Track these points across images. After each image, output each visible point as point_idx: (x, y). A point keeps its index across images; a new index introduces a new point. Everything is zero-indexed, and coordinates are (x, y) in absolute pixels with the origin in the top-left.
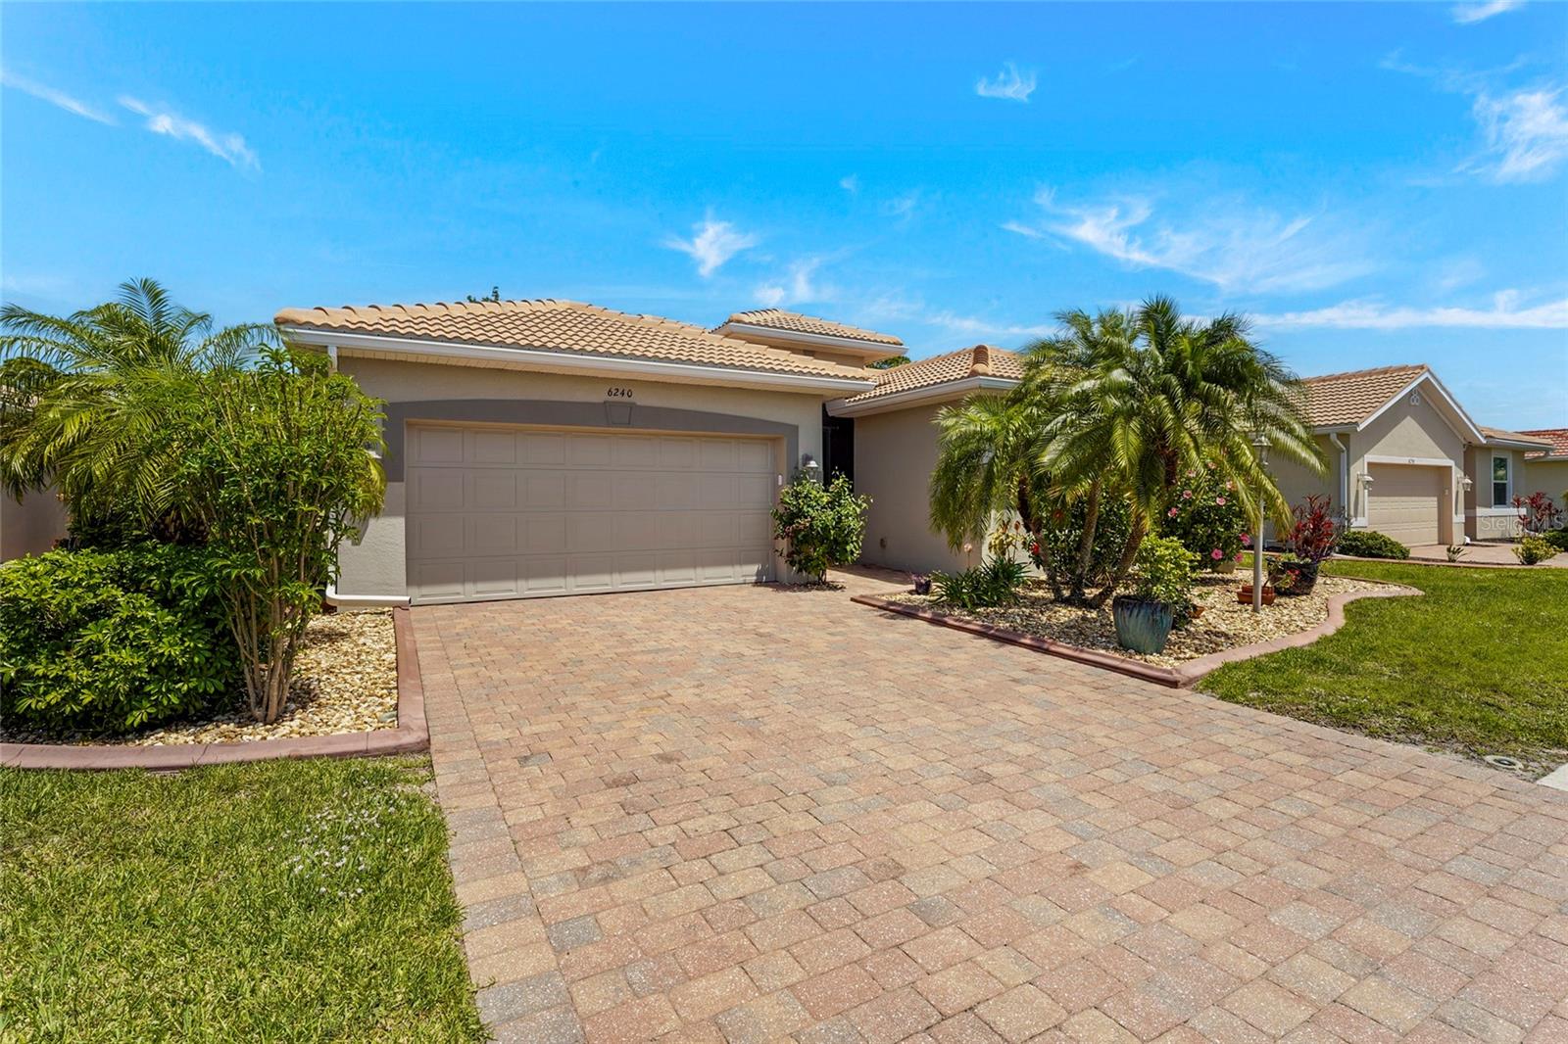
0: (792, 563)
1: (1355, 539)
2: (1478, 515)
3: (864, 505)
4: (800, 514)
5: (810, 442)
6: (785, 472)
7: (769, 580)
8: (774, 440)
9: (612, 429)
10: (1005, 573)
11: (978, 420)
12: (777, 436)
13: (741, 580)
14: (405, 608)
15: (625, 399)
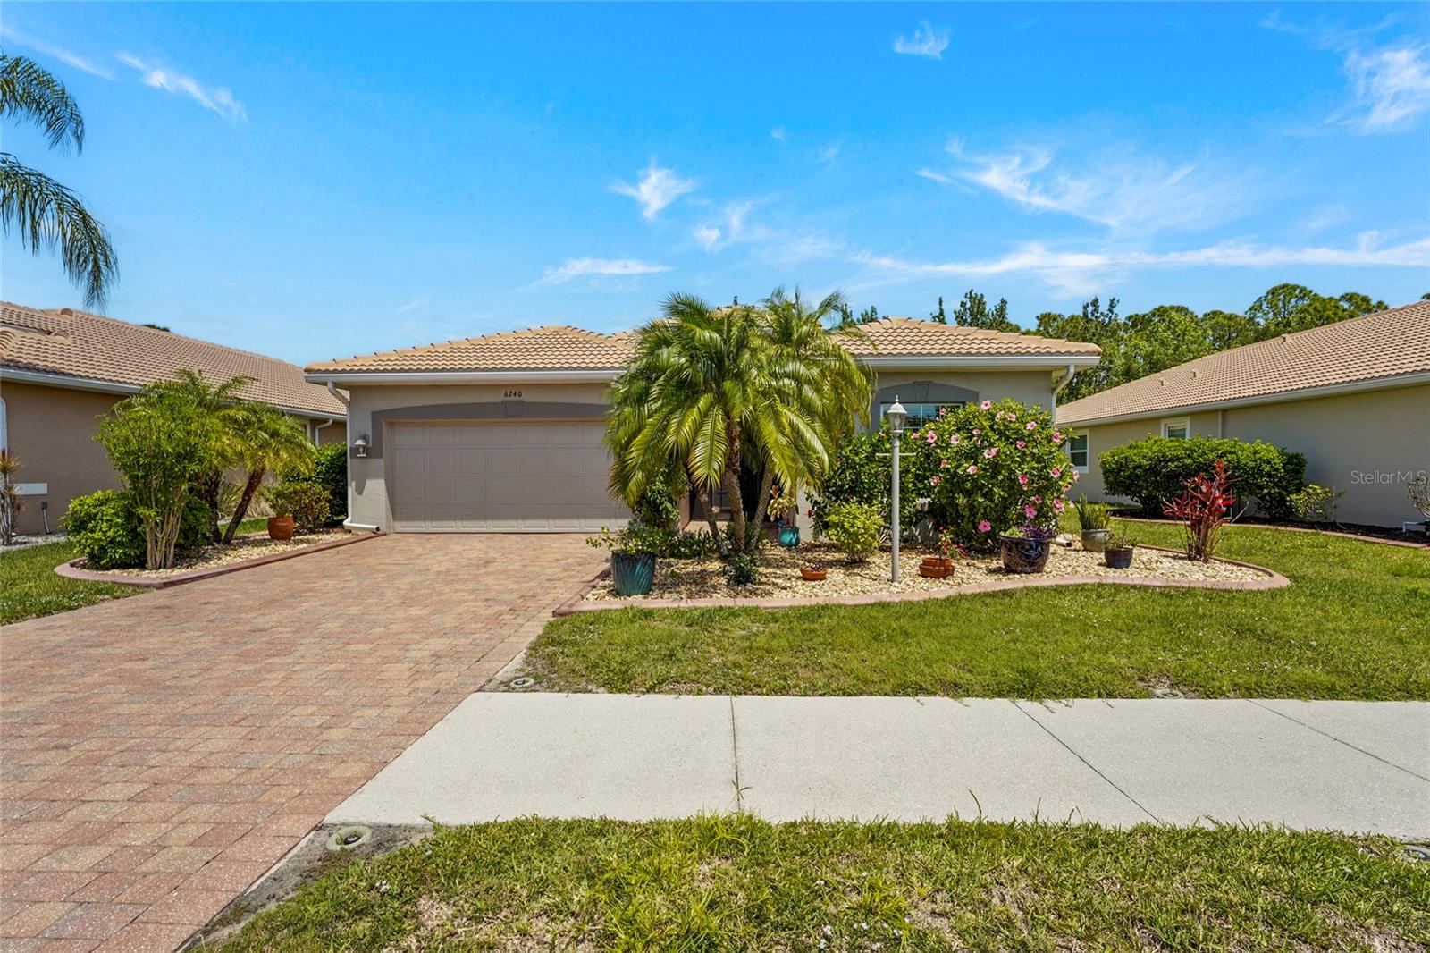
14: (377, 533)
15: (517, 398)
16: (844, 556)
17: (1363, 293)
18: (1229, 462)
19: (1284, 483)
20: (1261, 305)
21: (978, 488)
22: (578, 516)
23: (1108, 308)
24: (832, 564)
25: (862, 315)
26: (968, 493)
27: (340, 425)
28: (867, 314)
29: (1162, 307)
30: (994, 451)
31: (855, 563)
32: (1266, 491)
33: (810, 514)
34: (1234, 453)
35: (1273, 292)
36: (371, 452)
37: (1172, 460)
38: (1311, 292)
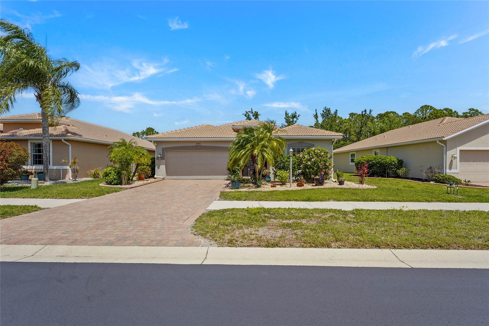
9: (198, 150)
14: (163, 179)
15: (199, 145)
16: (281, 183)
17: (450, 108)
18: (384, 161)
19: (398, 167)
20: (418, 112)
21: (311, 167)
22: (214, 175)
23: (369, 112)
24: (278, 185)
25: (292, 114)
26: (309, 169)
27: (154, 152)
28: (293, 114)
29: (388, 112)
30: (314, 159)
31: (283, 184)
32: (393, 169)
33: (273, 174)
34: (386, 159)
35: (422, 107)
36: (162, 158)
37: (370, 161)
38: (433, 108)
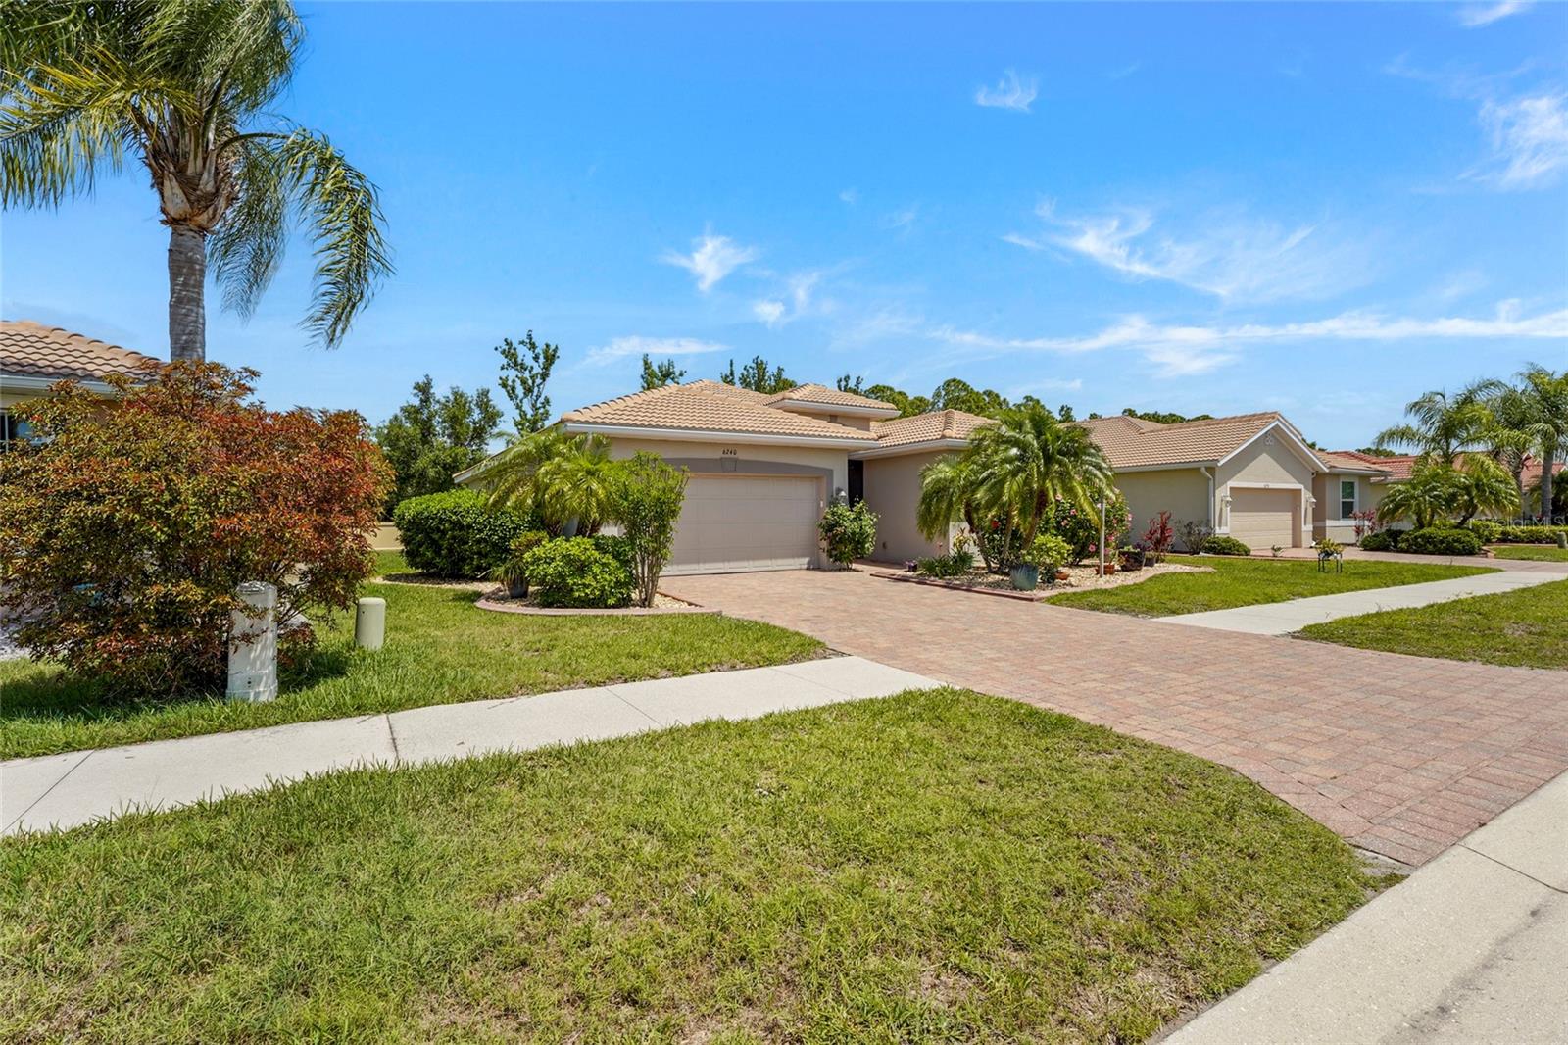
0: (831, 556)
1: (1215, 542)
2: (1327, 525)
3: (875, 519)
4: (837, 524)
5: (841, 479)
6: (825, 497)
7: (815, 566)
8: (817, 478)
9: (726, 474)
10: (963, 559)
11: (944, 471)
12: (821, 476)
13: (798, 567)
15: (733, 455)
